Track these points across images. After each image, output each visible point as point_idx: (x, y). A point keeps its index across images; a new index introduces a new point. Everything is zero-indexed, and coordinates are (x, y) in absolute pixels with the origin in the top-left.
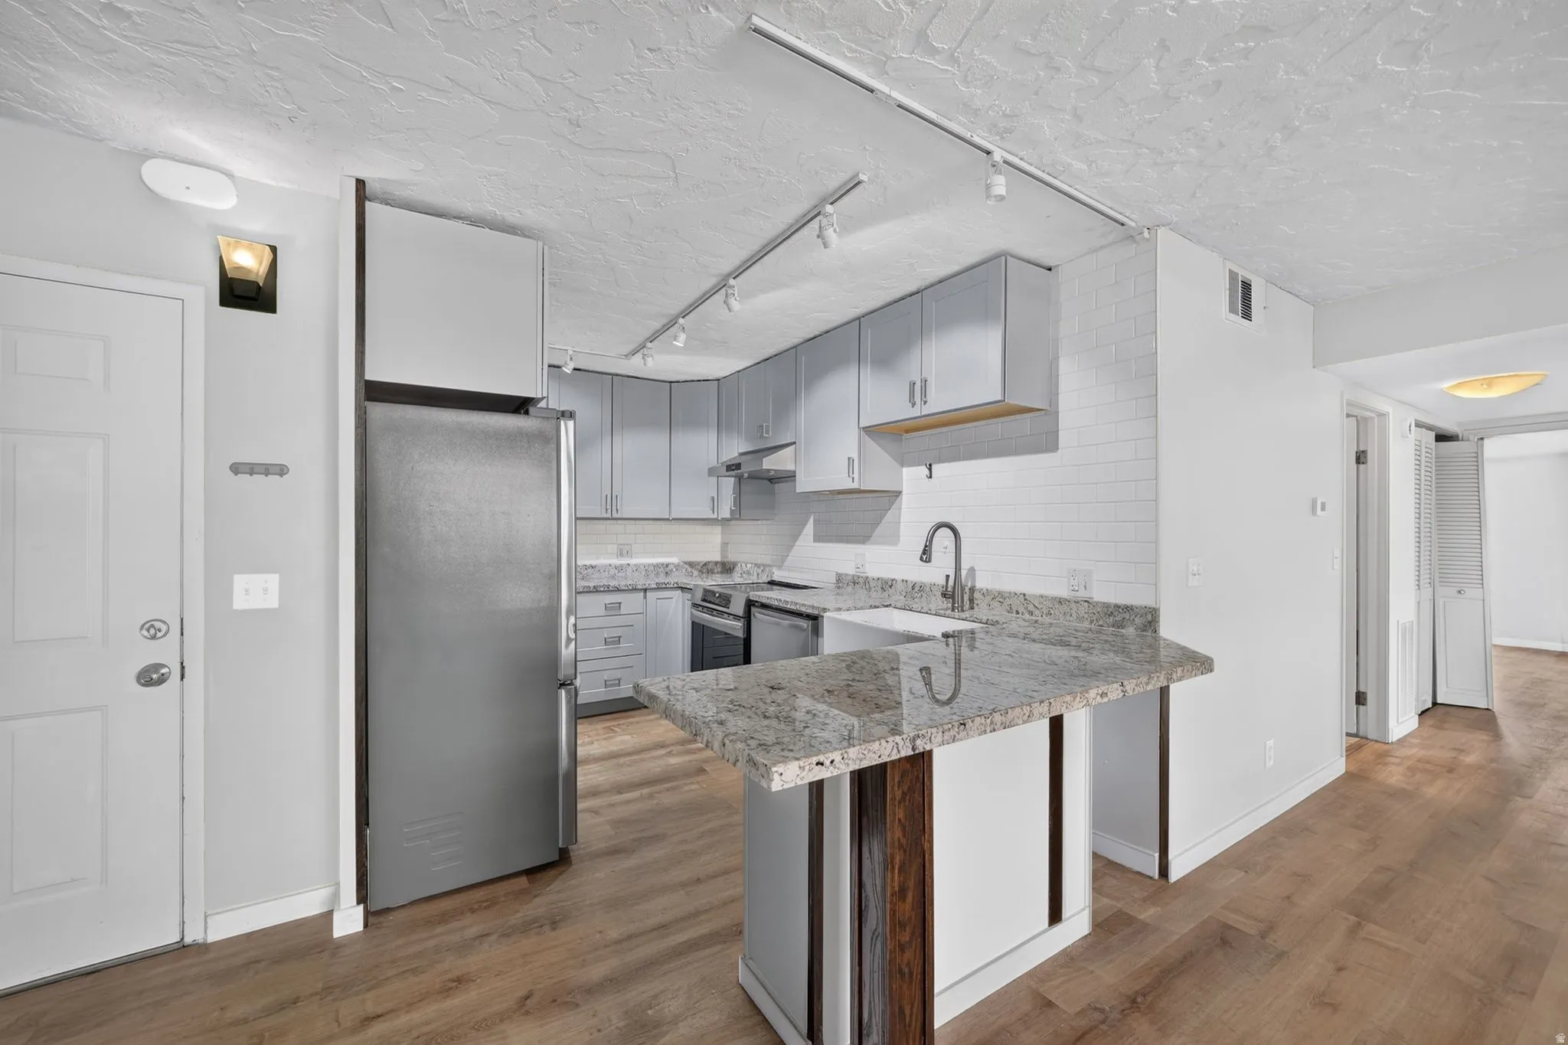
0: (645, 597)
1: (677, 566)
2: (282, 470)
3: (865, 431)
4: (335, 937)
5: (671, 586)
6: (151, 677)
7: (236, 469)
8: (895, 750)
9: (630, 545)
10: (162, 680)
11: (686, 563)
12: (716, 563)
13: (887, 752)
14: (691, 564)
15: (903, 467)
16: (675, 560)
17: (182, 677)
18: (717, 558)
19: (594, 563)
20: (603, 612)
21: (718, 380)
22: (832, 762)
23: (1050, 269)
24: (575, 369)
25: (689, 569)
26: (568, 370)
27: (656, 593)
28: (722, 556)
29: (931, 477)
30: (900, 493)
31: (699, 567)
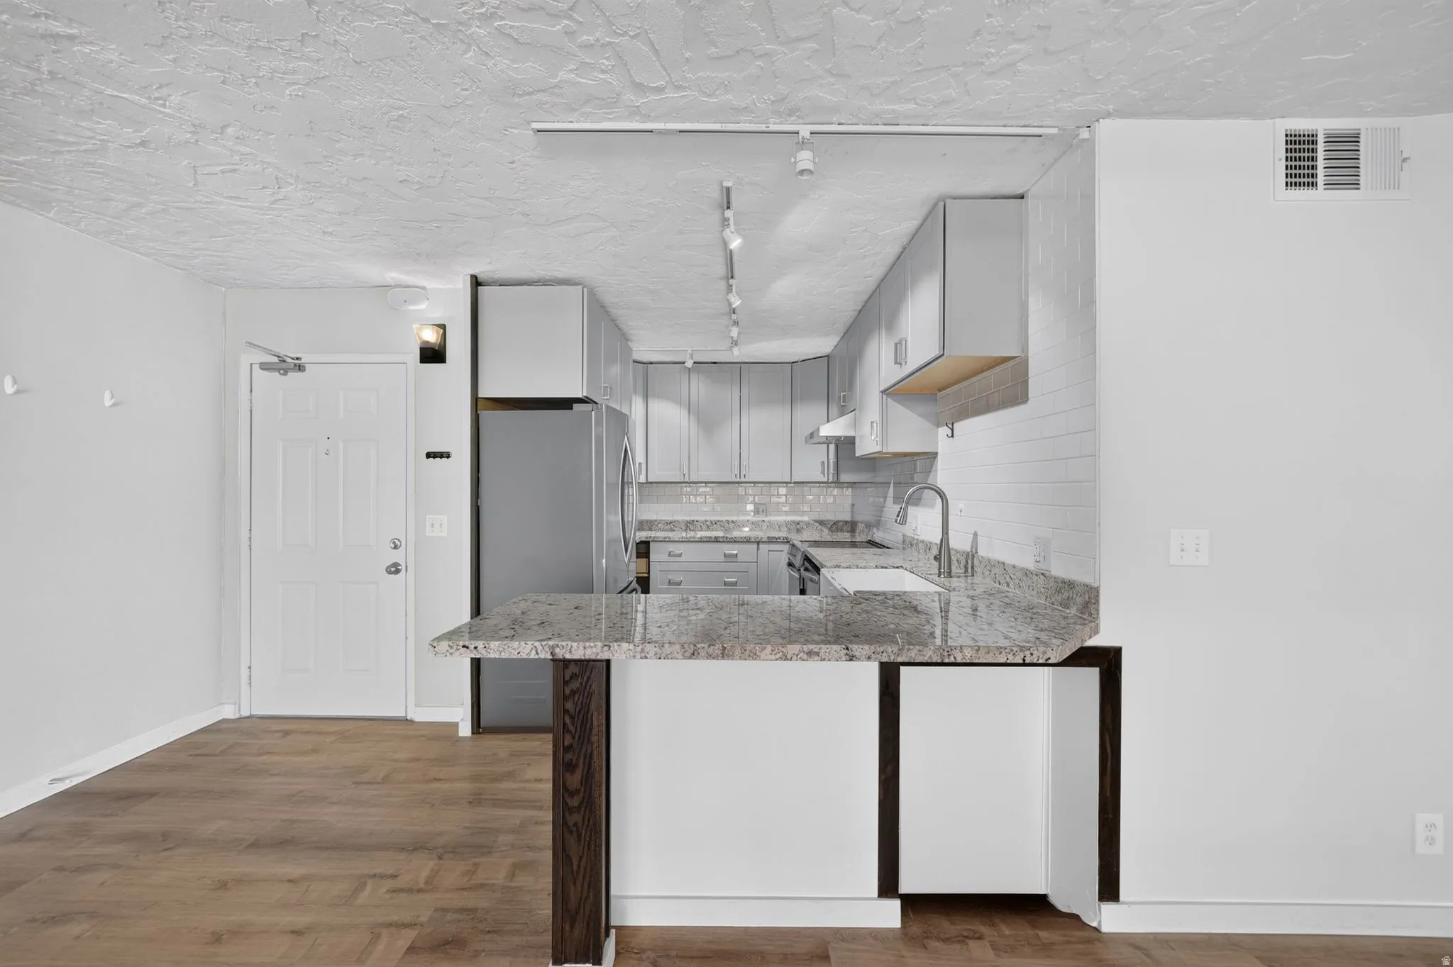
0: (758, 549)
1: (808, 524)
2: (448, 456)
3: (887, 394)
4: (460, 735)
5: (782, 540)
6: (394, 569)
7: (429, 455)
8: (534, 652)
9: (765, 504)
10: (398, 571)
11: (816, 521)
12: (846, 522)
13: (527, 651)
14: (821, 523)
15: (938, 427)
16: (806, 518)
17: (406, 571)
18: (848, 518)
19: (735, 518)
20: (723, 559)
21: (828, 356)
22: (476, 648)
23: (1022, 198)
24: (695, 363)
25: (820, 527)
26: (689, 364)
27: (770, 545)
28: (852, 517)
29: (952, 436)
30: (936, 453)
31: (829, 526)
